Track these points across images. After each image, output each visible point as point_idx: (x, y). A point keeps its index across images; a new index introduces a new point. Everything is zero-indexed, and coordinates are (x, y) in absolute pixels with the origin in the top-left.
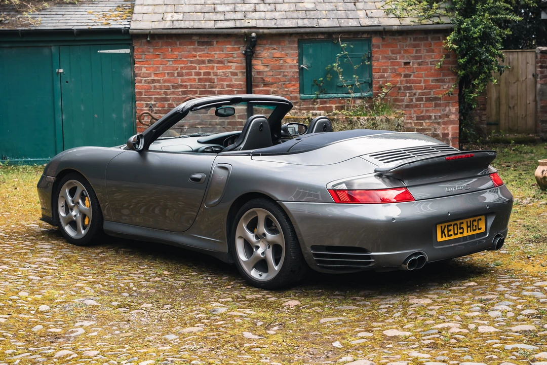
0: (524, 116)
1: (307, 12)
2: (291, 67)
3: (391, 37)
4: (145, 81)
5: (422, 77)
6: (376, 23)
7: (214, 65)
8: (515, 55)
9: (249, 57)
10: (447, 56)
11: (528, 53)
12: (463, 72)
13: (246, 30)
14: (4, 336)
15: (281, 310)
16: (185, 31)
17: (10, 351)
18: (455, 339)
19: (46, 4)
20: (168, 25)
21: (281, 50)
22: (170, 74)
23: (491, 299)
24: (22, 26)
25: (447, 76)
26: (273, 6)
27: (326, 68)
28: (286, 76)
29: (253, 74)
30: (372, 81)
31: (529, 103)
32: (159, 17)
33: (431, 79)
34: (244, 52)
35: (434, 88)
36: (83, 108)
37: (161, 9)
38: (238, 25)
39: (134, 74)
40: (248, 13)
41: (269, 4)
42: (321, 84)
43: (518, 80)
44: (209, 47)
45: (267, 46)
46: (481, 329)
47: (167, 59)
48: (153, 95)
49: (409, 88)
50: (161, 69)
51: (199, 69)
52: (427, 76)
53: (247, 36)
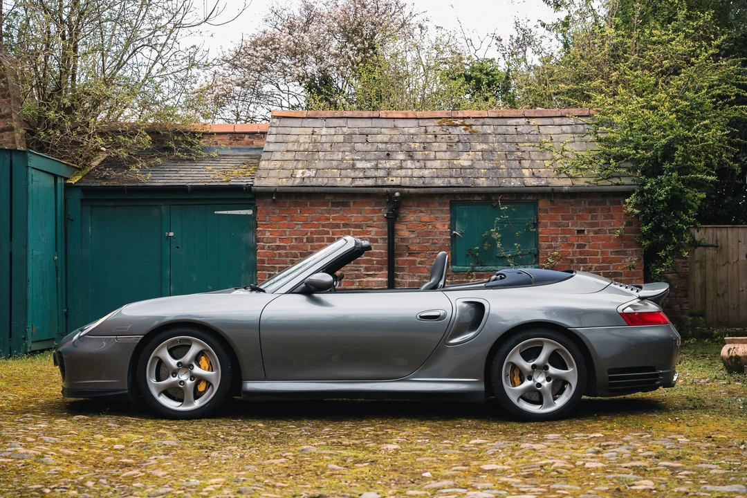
0: (736, 306)
1: (462, 171)
2: (441, 233)
3: (562, 200)
4: (269, 247)
5: (600, 249)
6: (543, 183)
7: (350, 229)
8: (724, 231)
9: (392, 220)
10: (629, 224)
11: (740, 229)
12: (648, 242)
13: (388, 189)
14: (71, 463)
15: (378, 452)
16: (316, 189)
17: (76, 471)
18: (557, 472)
19: (158, 160)
20: (297, 182)
21: (429, 212)
22: (298, 240)
23: (611, 445)
24: (129, 182)
25: (629, 247)
26: (422, 162)
27: (483, 235)
28: (436, 243)
29: (396, 240)
30: (538, 252)
31: (743, 291)
32: (287, 173)
33: (610, 250)
34: (385, 215)
35: (614, 262)
36: (194, 278)
37: (291, 165)
38: (380, 182)
39: (256, 239)
40: (393, 171)
41: (418, 161)
42: (477, 254)
43: (728, 262)
44: (345, 208)
45: (414, 208)
46: (587, 465)
47: (295, 222)
48: (277, 264)
49: (584, 261)
50: (288, 233)
51: (333, 235)
52: (604, 246)
53: (390, 196)
